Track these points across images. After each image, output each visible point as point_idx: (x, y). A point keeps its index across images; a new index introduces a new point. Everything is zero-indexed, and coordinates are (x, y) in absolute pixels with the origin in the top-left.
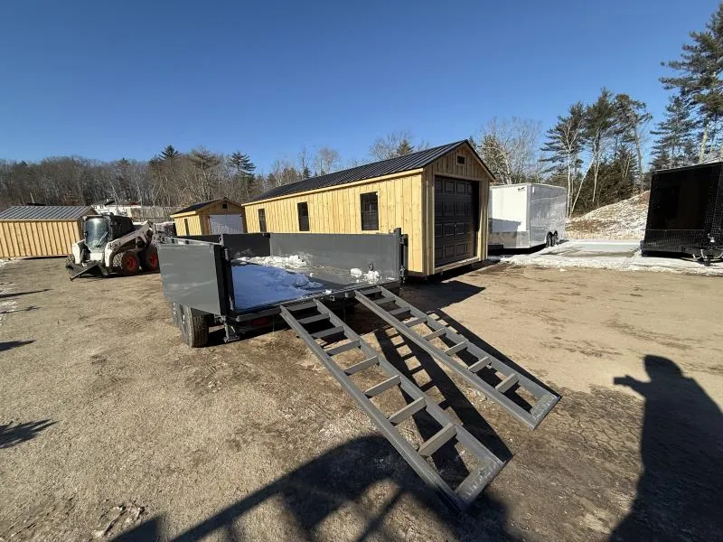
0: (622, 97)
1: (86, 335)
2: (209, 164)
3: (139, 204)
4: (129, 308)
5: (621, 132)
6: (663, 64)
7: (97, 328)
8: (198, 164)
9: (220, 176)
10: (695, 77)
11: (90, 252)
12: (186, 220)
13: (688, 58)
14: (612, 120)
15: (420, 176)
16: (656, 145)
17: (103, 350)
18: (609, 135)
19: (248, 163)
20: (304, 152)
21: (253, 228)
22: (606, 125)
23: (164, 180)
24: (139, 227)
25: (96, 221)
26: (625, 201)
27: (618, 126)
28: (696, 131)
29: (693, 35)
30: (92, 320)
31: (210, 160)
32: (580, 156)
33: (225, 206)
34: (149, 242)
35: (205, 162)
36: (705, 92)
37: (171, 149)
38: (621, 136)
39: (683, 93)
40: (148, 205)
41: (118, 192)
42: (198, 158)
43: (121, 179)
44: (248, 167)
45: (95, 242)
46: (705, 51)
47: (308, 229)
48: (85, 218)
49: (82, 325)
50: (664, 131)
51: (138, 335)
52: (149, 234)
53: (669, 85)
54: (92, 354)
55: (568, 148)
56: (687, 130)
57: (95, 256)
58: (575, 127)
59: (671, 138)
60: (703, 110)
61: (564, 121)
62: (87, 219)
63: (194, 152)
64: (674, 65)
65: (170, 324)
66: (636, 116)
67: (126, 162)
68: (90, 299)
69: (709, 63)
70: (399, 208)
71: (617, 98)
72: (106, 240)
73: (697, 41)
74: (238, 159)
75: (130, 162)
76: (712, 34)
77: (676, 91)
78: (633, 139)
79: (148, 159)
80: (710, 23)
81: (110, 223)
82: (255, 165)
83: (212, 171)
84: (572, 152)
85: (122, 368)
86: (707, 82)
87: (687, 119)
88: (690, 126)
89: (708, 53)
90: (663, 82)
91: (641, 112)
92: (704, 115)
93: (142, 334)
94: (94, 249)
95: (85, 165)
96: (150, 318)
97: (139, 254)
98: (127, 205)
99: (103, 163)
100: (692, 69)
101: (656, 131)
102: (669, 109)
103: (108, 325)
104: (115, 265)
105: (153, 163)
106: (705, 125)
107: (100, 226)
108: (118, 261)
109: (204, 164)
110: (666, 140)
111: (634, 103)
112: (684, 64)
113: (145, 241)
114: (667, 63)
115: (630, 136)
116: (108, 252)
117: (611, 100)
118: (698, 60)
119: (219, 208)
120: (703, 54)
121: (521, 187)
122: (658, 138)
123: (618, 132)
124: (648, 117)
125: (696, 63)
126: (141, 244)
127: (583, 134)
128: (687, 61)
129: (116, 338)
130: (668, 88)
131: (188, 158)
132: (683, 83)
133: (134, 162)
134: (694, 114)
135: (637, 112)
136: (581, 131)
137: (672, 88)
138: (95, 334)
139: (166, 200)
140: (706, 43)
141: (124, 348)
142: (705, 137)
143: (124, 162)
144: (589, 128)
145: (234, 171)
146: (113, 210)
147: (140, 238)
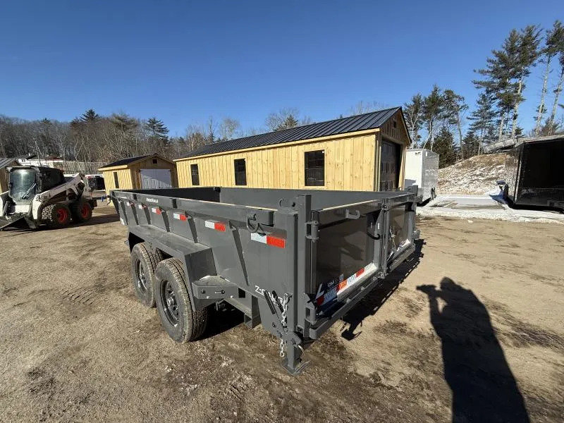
0: (448, 92)
1: (15, 324)
2: (128, 126)
3: (62, 159)
4: (69, 272)
5: (448, 117)
6: (475, 71)
7: (30, 308)
8: (119, 126)
9: (137, 137)
10: (495, 81)
11: (14, 204)
12: (115, 174)
13: (491, 68)
14: (441, 108)
15: (374, 136)
16: (470, 127)
17: (45, 357)
18: (439, 118)
19: (163, 127)
20: (211, 121)
21: (185, 182)
22: (437, 112)
23: (85, 139)
24: (70, 179)
25: (23, 173)
26: (453, 166)
27: (446, 113)
28: (495, 119)
29: (494, 52)
30: (22, 294)
31: (129, 123)
32: (419, 133)
33: (155, 162)
34: (80, 194)
35: (124, 124)
36: (502, 92)
37: (91, 113)
38: (447, 120)
39: (488, 92)
40: (70, 160)
41: (41, 147)
42: (118, 121)
43: (43, 136)
44: (163, 130)
45: (21, 194)
46: (501, 64)
47: (245, 184)
48: (9, 169)
49: (10, 303)
50: (475, 117)
51: (92, 318)
52: (81, 186)
53: (479, 86)
54: (29, 367)
55: (412, 126)
56: (490, 118)
57: (21, 208)
58: (416, 112)
59: (480, 123)
60: (500, 104)
61: (408, 107)
62: (12, 170)
63: (114, 115)
64: (482, 72)
65: (131, 296)
66: (458, 106)
67: (48, 121)
68: (16, 260)
69: (504, 72)
70: (348, 166)
71: (445, 92)
72: (34, 192)
73: (496, 56)
74: (153, 123)
75: (52, 122)
76: (506, 52)
77: (483, 90)
78: (456, 122)
79: (70, 120)
80: (504, 45)
81: (39, 174)
82: (168, 129)
83: (131, 132)
84: (414, 129)
85: (85, 401)
86: (503, 85)
87: (491, 110)
88: (492, 115)
89: (504, 66)
90: (475, 83)
91: (461, 103)
92: (501, 108)
93: (98, 317)
94: (19, 201)
95: (7, 122)
96: (100, 288)
97: (70, 205)
98: (51, 159)
99: (25, 121)
100: (493, 75)
101: (471, 117)
102: (478, 102)
103: (46, 303)
104: (44, 217)
105: (74, 124)
106: (501, 115)
107: (27, 177)
108: (47, 214)
109: (124, 126)
110: (478, 123)
111: (457, 97)
112: (488, 72)
113: (76, 192)
114: (477, 71)
115: (454, 120)
116: (37, 204)
117: (441, 94)
118: (497, 70)
119: (150, 163)
120: (501, 66)
121: (417, 152)
122: (472, 122)
123: (445, 117)
124: (465, 107)
125: (496, 71)
126: (72, 195)
127: (422, 117)
128: (491, 70)
129: (62, 327)
130: (478, 88)
131: (106, 121)
132: (487, 84)
133: (56, 122)
134: (494, 107)
135: (458, 103)
136: (420, 115)
137: (480, 87)
138: (29, 320)
139: (87, 156)
140: (502, 59)
141: (78, 349)
142: (502, 123)
143: (46, 122)
144: (425, 113)
145: (150, 134)
146: (35, 163)
147: (71, 190)
